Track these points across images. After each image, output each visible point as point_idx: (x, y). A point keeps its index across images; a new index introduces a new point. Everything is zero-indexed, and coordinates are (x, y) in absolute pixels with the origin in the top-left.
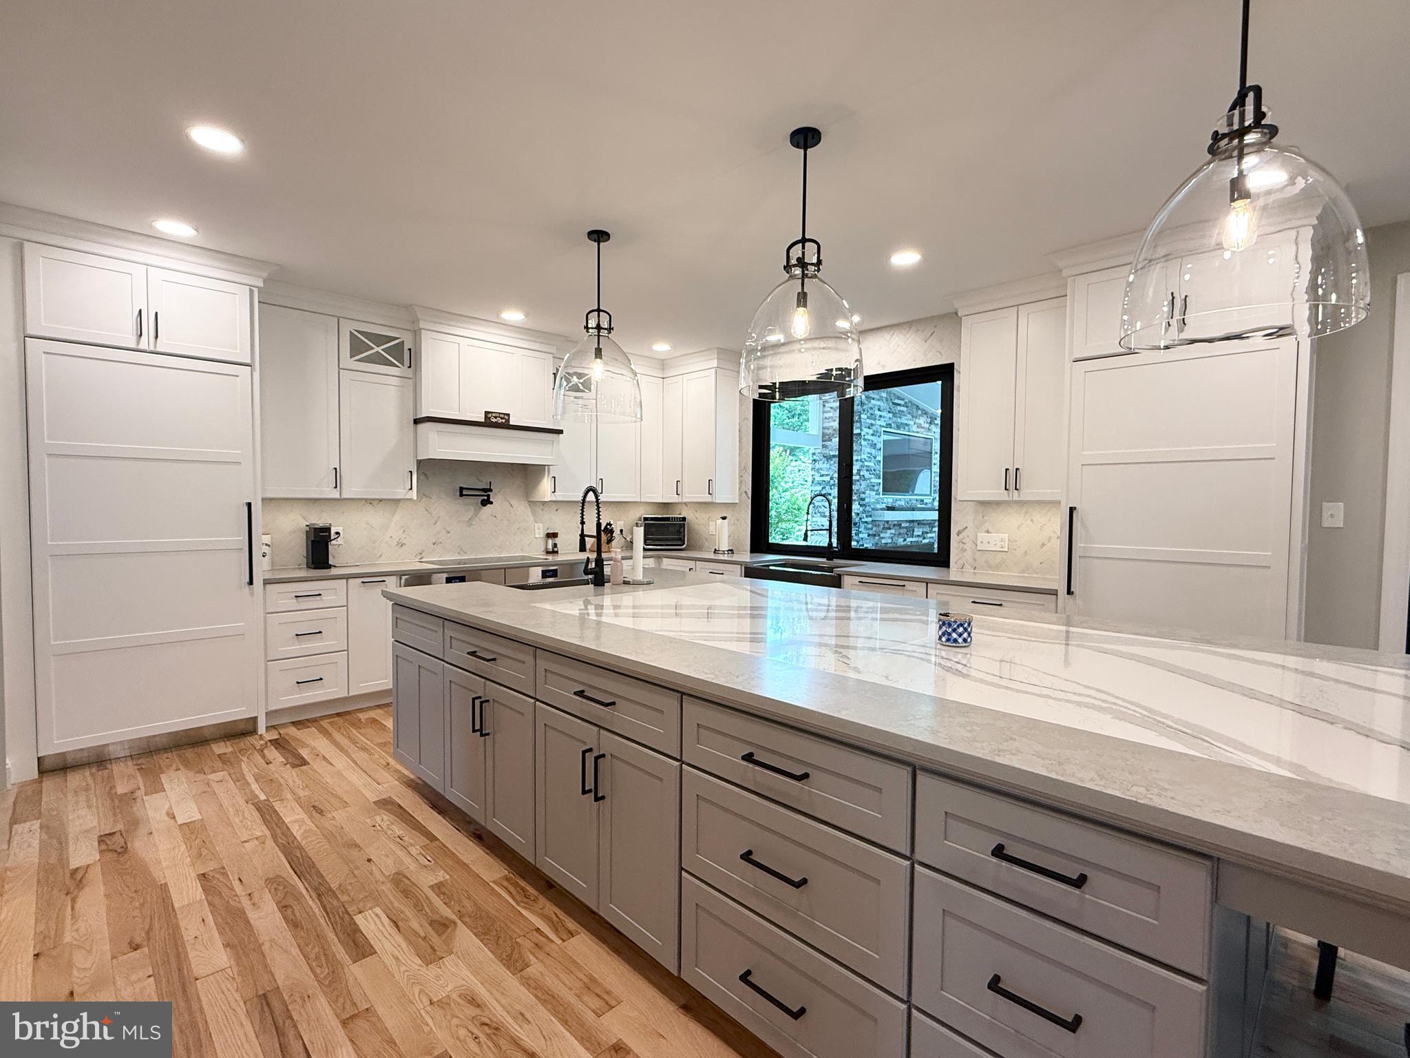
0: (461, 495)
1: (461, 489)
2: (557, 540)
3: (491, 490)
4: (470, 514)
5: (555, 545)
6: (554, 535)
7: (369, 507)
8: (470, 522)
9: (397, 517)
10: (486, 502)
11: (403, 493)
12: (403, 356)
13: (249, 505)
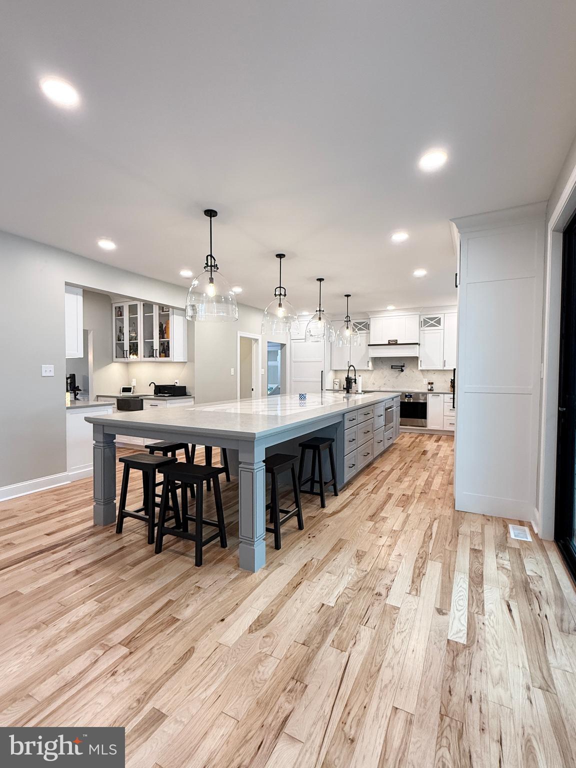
0: (392, 368)
1: (392, 366)
2: (433, 386)
3: (404, 366)
4: (397, 375)
5: (432, 387)
6: (432, 383)
7: (365, 372)
8: (397, 377)
9: (373, 375)
10: (402, 371)
11: (366, 368)
12: (367, 326)
13: (322, 371)
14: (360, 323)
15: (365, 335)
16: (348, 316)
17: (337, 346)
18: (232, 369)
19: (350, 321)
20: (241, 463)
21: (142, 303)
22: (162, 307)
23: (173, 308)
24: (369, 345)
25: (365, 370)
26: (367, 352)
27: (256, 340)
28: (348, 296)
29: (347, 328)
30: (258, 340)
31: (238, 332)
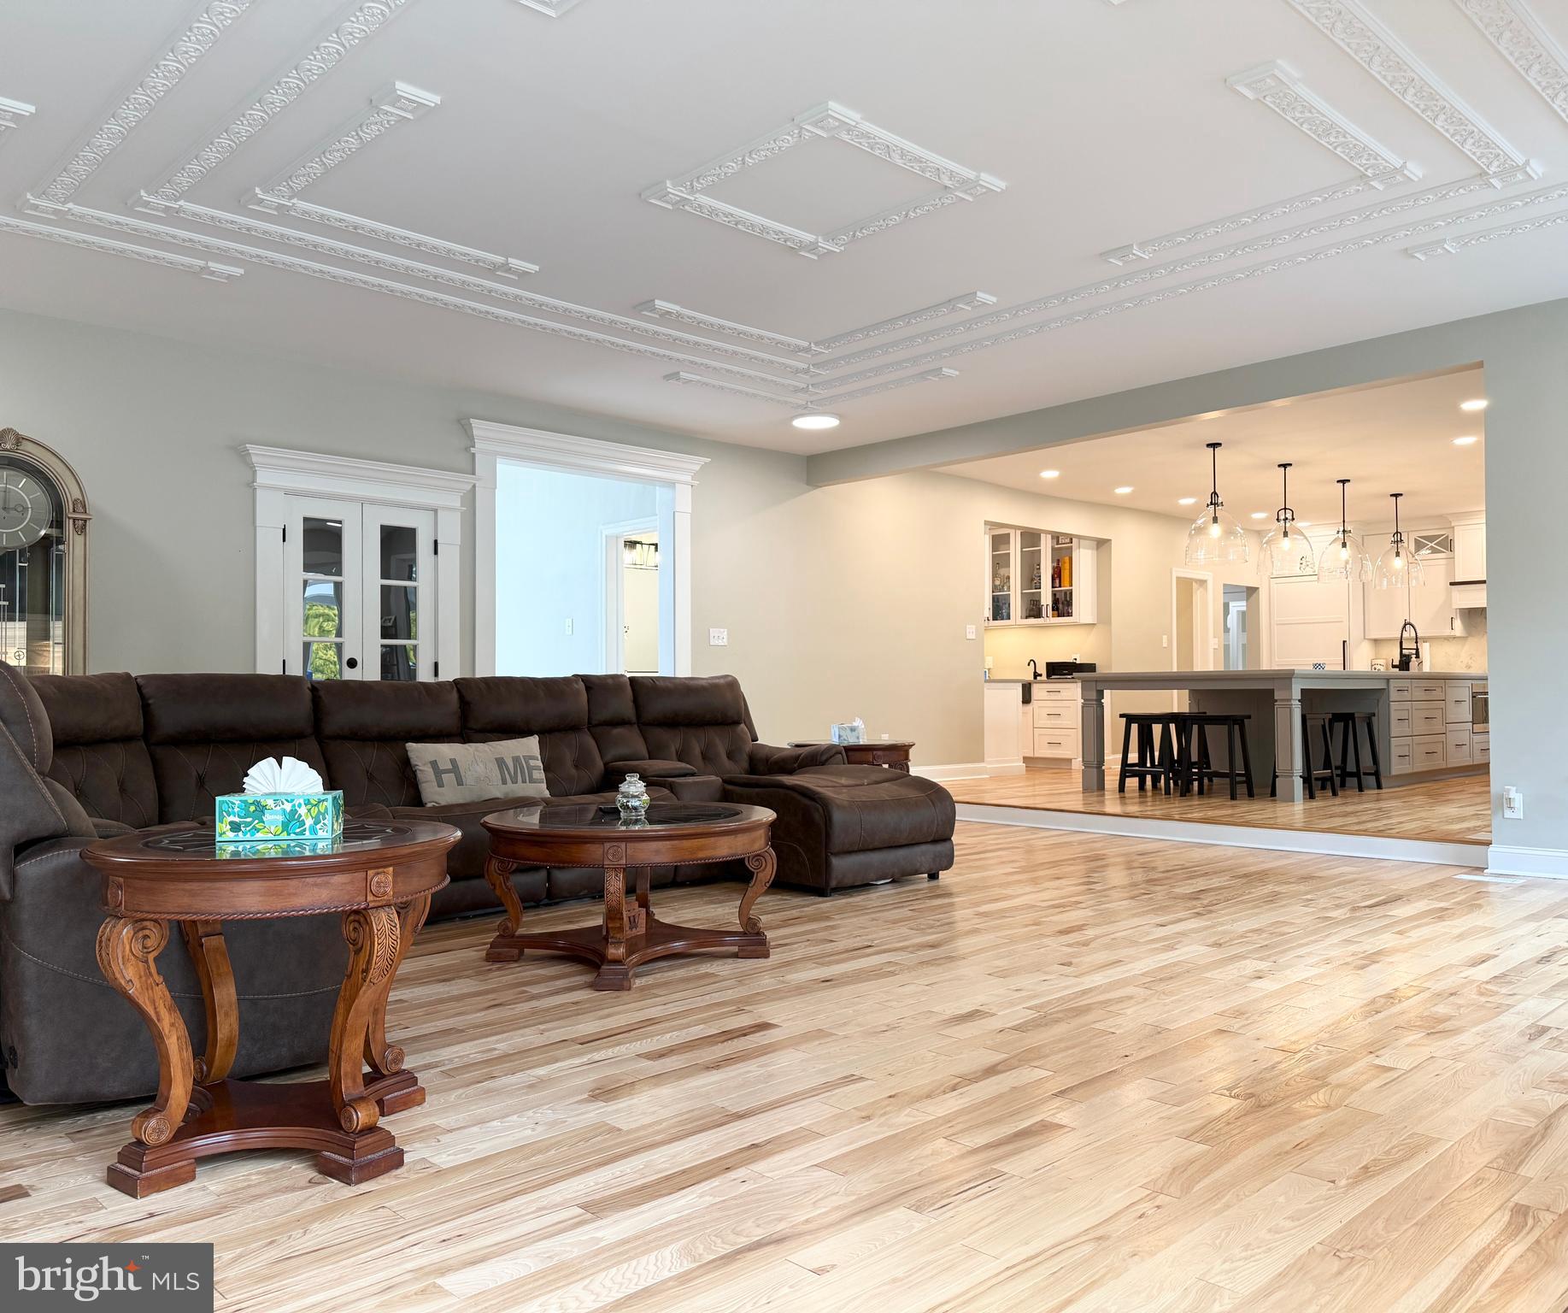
7: (1445, 642)
9: (1465, 647)
11: (1448, 632)
12: (1447, 544)
13: (1344, 642)
14: (1430, 539)
15: (1443, 562)
16: (1397, 532)
17: (1378, 588)
18: (1165, 637)
19: (1401, 540)
20: (1276, 701)
21: (1019, 532)
22: (1056, 537)
23: (1079, 537)
24: (1452, 584)
25: (1447, 638)
26: (1449, 599)
27: (1202, 583)
28: (1396, 496)
29: (1398, 554)
30: (1206, 581)
31: (1174, 569)
